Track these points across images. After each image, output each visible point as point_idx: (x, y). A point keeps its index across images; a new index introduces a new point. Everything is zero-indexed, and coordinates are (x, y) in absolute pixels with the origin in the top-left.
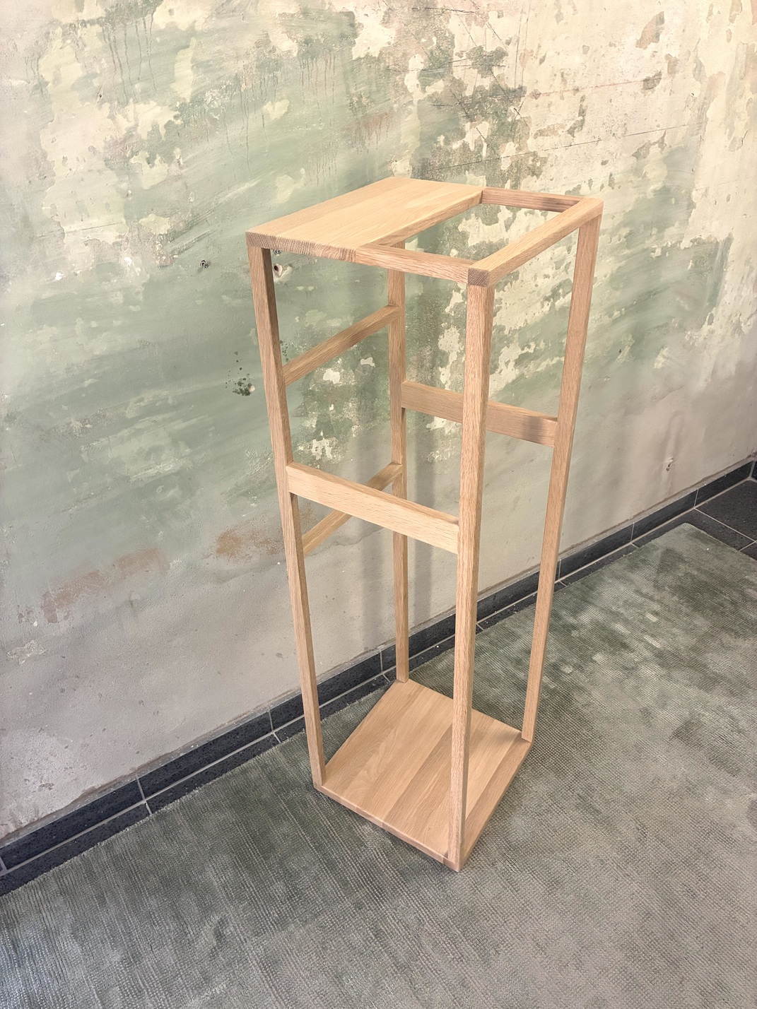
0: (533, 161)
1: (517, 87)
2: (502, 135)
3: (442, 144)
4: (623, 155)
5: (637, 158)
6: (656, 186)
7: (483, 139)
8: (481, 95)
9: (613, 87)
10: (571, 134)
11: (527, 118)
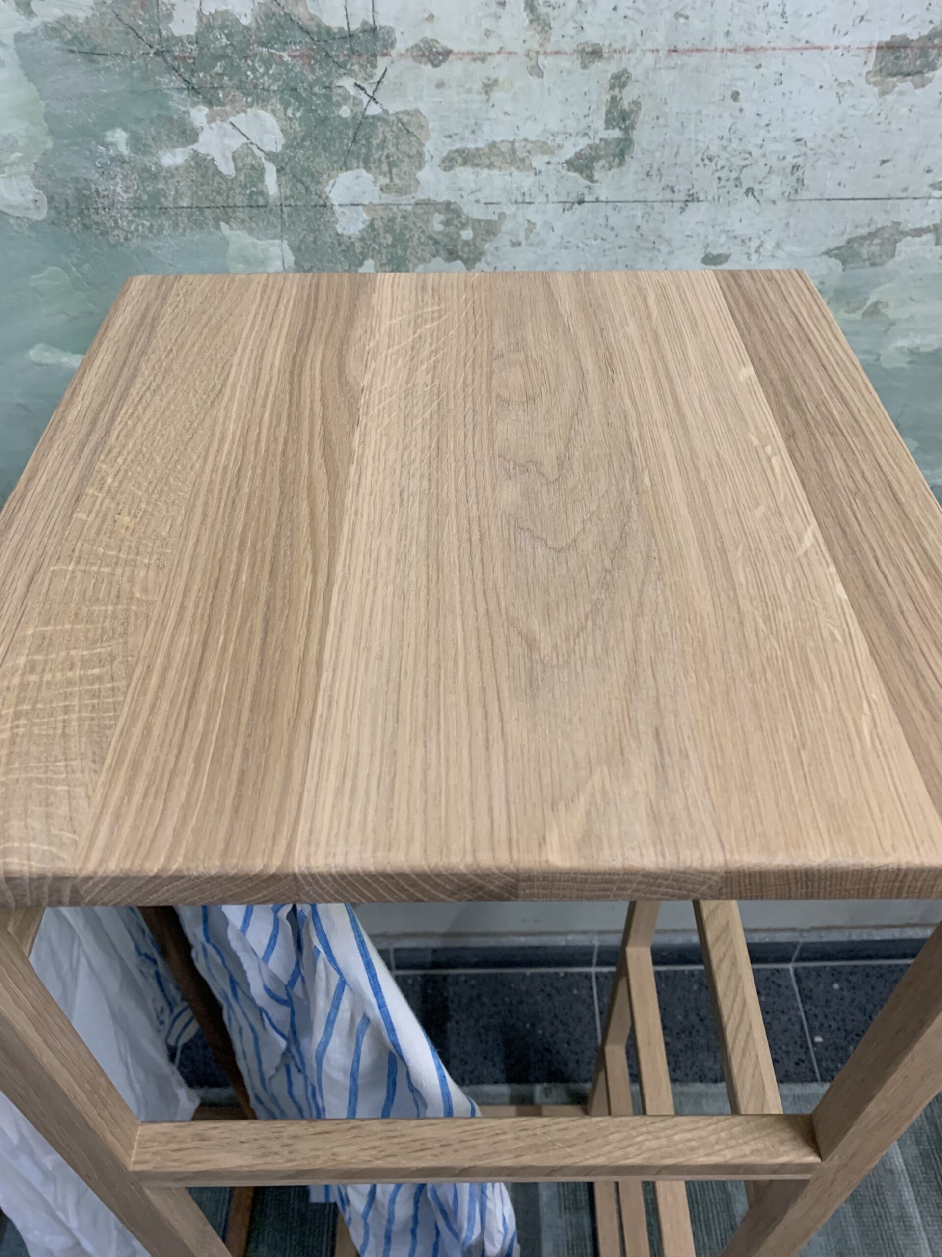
0: (447, 223)
1: (355, 26)
2: (325, 149)
3: (125, 151)
4: (787, 248)
5: (844, 262)
6: (918, 341)
7: (259, 153)
8: (228, 36)
9: (741, 58)
10: (579, 170)
11: (407, 113)
